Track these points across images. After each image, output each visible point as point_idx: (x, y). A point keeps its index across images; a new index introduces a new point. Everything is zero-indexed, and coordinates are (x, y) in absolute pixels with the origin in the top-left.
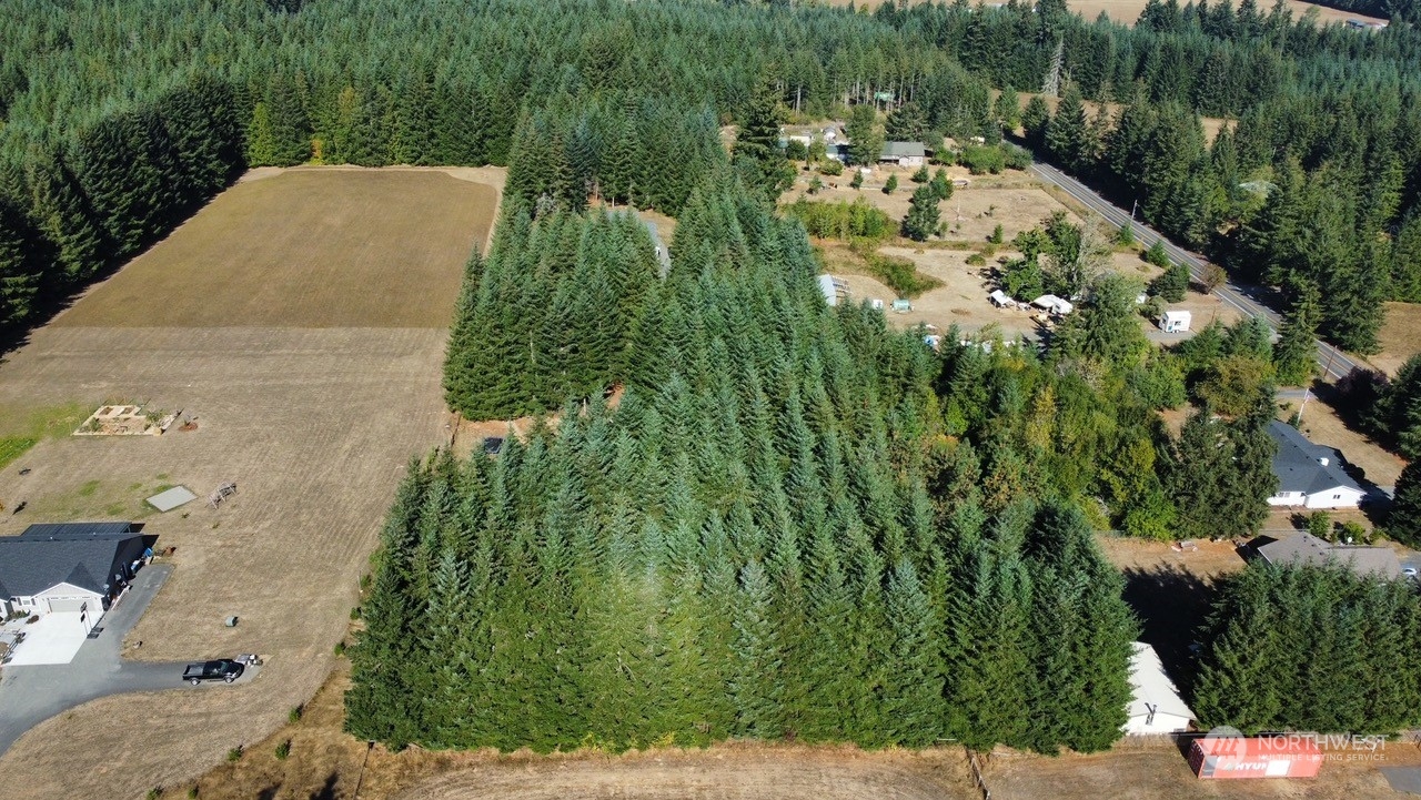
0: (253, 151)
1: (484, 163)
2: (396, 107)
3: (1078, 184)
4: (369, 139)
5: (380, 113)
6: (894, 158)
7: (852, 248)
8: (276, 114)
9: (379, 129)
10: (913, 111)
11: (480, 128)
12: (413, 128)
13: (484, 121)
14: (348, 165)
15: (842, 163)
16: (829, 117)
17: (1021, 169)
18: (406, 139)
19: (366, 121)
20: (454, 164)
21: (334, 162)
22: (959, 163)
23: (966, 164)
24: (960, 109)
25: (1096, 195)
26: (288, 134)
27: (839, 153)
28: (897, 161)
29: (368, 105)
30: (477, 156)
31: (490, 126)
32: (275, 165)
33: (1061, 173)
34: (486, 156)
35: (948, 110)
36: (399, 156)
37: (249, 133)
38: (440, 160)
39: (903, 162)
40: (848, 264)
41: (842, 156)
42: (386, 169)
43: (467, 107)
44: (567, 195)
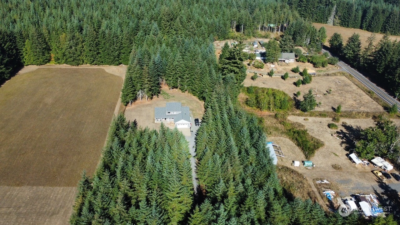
0: (26, 59)
1: (120, 64)
2: (83, 41)
3: (358, 72)
4: (72, 55)
5: (77, 44)
6: (283, 59)
7: (276, 116)
8: (34, 45)
9: (76, 51)
10: (289, 39)
11: (118, 50)
12: (90, 50)
13: (120, 47)
14: (65, 65)
15: (262, 61)
16: (254, 36)
17: (333, 64)
18: (88, 54)
19: (71, 47)
20: (108, 64)
21: (59, 63)
22: (309, 61)
23: (312, 62)
24: (305, 36)
25: (367, 79)
26: (39, 52)
27: (261, 57)
28: (284, 61)
29: (71, 41)
30: (117, 61)
31: (122, 49)
32: (35, 64)
33: (349, 66)
34: (120, 61)
35: (301, 36)
36: (85, 61)
37: (24, 52)
38: (102, 63)
39: (287, 61)
40: (277, 129)
41: (262, 58)
42: (80, 67)
43: (112, 42)
44: (150, 90)
